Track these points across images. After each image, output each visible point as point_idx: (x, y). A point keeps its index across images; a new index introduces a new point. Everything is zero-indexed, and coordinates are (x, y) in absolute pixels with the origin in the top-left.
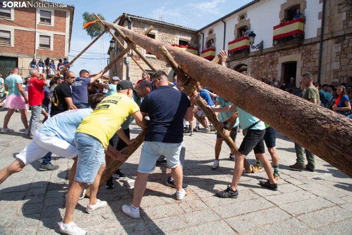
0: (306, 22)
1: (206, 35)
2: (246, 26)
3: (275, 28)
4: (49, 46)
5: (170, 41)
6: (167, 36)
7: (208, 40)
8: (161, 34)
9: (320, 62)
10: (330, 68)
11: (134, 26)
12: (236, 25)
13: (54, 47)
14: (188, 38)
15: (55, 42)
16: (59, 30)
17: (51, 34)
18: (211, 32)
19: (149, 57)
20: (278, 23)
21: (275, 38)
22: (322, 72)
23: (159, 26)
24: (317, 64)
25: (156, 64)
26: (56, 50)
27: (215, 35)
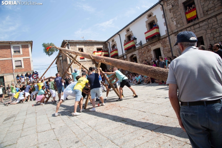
0: (160, 28)
1: (111, 43)
2: (131, 35)
3: (145, 33)
4: (21, 66)
5: (92, 50)
6: (90, 48)
7: (112, 45)
8: (86, 47)
9: (171, 46)
10: (176, 48)
11: (70, 46)
12: (126, 35)
13: (24, 66)
14: (101, 46)
15: (24, 63)
16: (26, 56)
17: (21, 59)
18: (113, 41)
19: (82, 61)
20: (146, 31)
21: (147, 38)
22: (173, 50)
23: (84, 43)
24: (170, 47)
25: (87, 64)
26: (26, 67)
27: (115, 42)
